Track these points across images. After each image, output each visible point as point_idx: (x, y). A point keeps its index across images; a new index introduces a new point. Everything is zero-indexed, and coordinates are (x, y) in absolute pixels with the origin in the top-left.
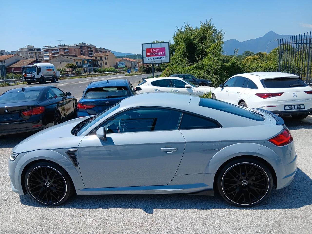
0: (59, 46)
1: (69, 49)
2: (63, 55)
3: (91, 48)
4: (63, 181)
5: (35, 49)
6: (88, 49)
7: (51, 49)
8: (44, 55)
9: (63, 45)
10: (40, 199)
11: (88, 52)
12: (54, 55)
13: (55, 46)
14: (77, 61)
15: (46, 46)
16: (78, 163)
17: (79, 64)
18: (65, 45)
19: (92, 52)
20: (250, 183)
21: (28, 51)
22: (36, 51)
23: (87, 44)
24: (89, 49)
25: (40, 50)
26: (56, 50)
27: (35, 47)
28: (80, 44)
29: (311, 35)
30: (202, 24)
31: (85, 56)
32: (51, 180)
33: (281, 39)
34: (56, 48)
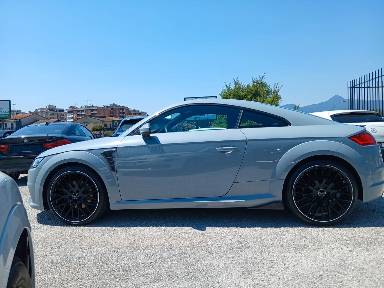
0: (86, 107)
1: (97, 110)
2: (90, 116)
3: (123, 110)
4: (95, 191)
5: (57, 110)
6: (119, 111)
7: (76, 109)
8: (68, 116)
9: (91, 106)
10: (63, 215)
11: (119, 115)
12: (79, 117)
13: (82, 107)
14: (106, 123)
15: (71, 107)
16: (115, 167)
17: (109, 126)
18: (93, 106)
19: (124, 115)
20: (329, 193)
21: (49, 112)
22: (58, 113)
23: (119, 105)
24: (121, 111)
25: (63, 111)
26: (82, 111)
27: (57, 108)
28: (111, 105)
29: (383, 100)
30: (254, 79)
31: (116, 117)
32: (80, 190)
33: (350, 82)
34: (82, 109)
